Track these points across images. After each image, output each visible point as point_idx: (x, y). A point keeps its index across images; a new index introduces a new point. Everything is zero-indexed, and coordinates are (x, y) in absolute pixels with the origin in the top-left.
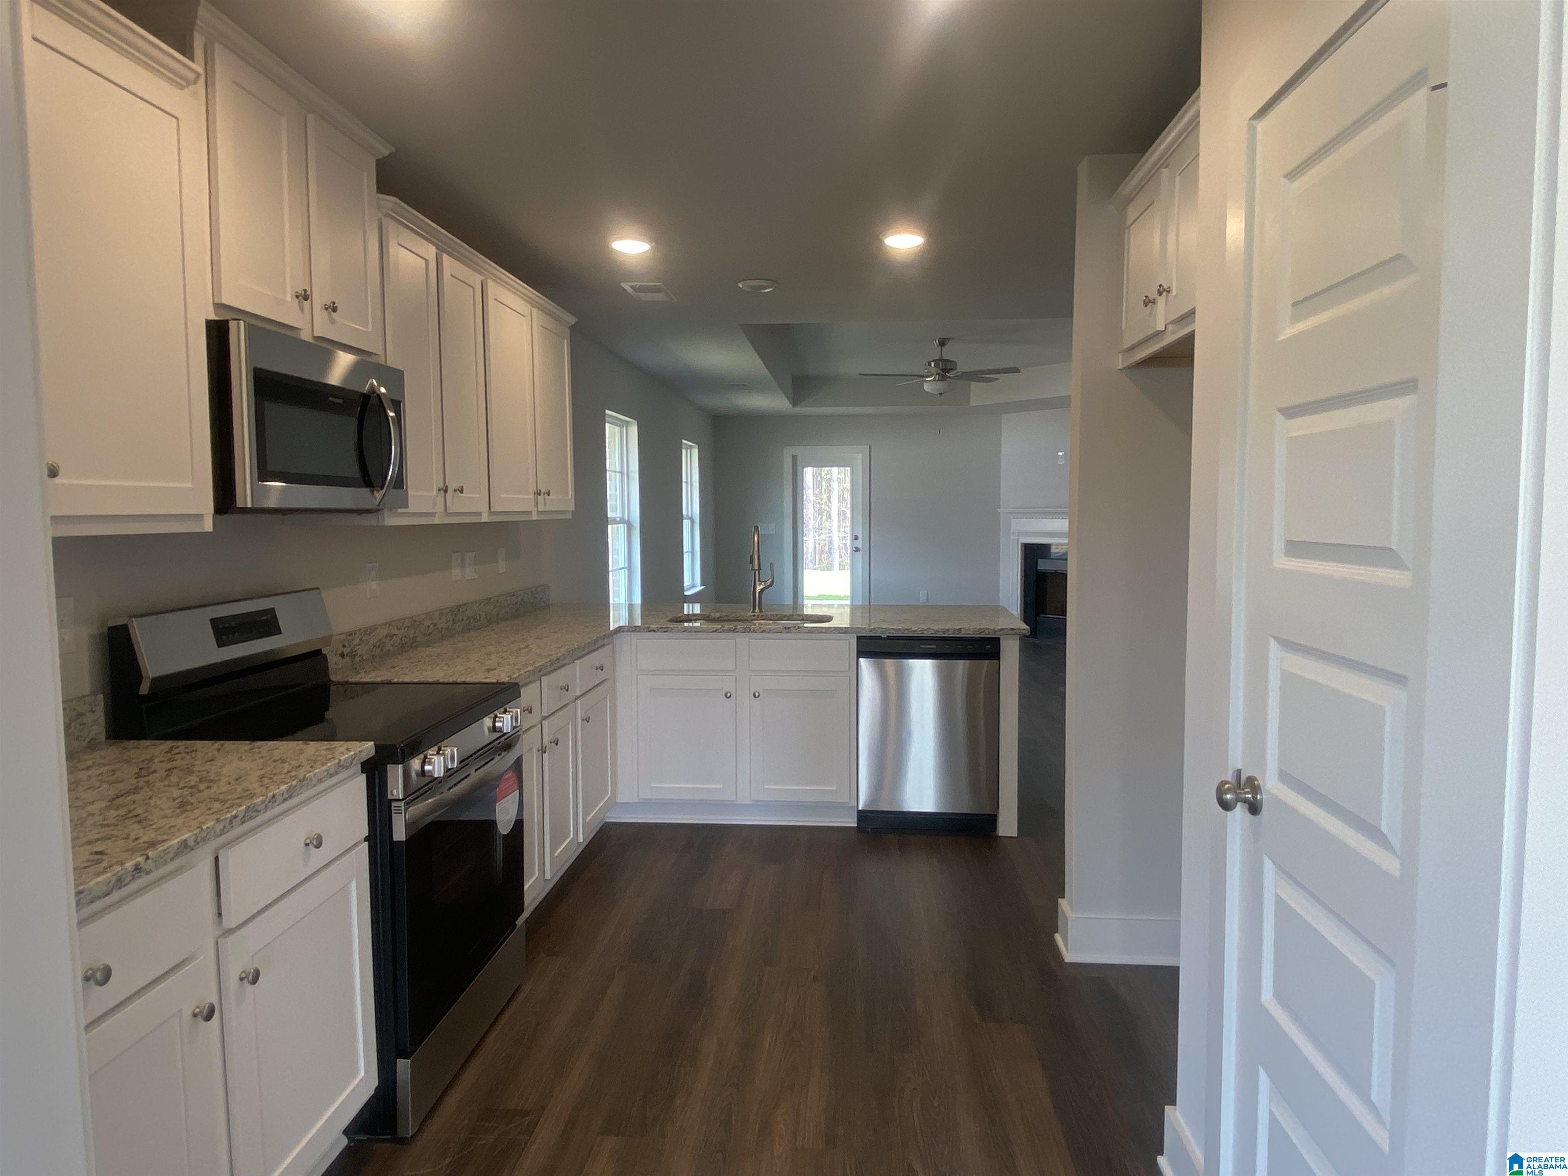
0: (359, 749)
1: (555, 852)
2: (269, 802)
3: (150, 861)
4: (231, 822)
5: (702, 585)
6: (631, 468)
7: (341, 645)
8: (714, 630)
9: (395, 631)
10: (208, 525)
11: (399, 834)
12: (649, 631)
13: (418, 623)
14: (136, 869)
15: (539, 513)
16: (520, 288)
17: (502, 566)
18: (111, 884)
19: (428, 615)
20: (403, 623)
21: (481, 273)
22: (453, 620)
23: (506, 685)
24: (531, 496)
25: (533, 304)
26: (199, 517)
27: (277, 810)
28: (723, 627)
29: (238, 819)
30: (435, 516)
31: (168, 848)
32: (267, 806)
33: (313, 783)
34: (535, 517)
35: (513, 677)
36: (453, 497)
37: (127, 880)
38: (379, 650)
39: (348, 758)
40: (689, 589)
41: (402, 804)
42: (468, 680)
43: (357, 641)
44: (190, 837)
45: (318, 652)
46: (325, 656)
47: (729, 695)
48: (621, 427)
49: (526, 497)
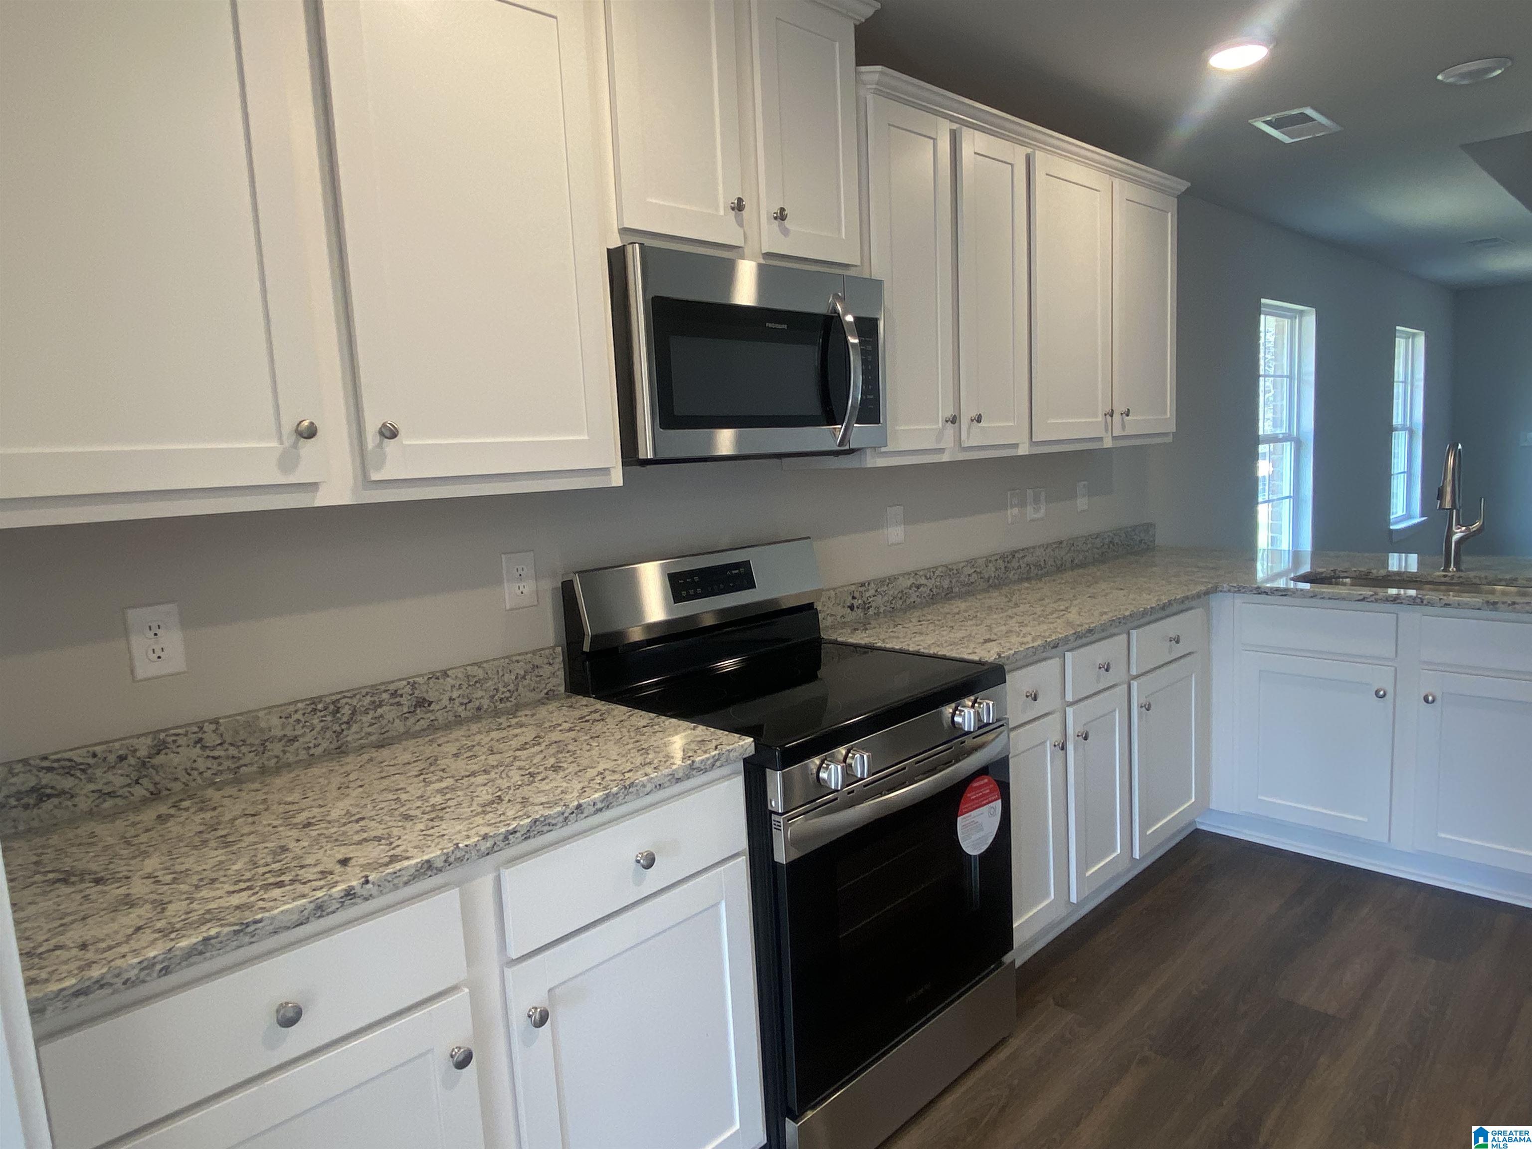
0: (728, 748)
1: (1087, 870)
2: (573, 813)
3: (370, 886)
4: (506, 838)
5: (1422, 516)
6: (1304, 370)
7: (850, 598)
8: (1361, 597)
9: (923, 581)
10: (617, 479)
11: (781, 856)
12: (1259, 594)
13: (955, 572)
14: (346, 895)
15: (1114, 438)
16: (1089, 154)
17: (1082, 503)
18: (306, 913)
19: (971, 562)
20: (934, 572)
21: (1022, 144)
22: (1006, 567)
23: (986, 667)
24: (1100, 418)
25: (1112, 172)
26: (605, 471)
27: (584, 824)
28: (1376, 594)
29: (518, 835)
30: (944, 453)
31: (400, 870)
32: (566, 818)
33: (648, 789)
34: (1108, 443)
35: (1002, 655)
36: (969, 428)
37: (333, 908)
38: (900, 602)
39: (708, 759)
40: (1397, 523)
41: (781, 819)
42: (948, 654)
43: (872, 592)
44: (439, 856)
45: (810, 606)
46: (816, 613)
47: (1382, 693)
48: (1292, 318)
49: (1094, 420)
